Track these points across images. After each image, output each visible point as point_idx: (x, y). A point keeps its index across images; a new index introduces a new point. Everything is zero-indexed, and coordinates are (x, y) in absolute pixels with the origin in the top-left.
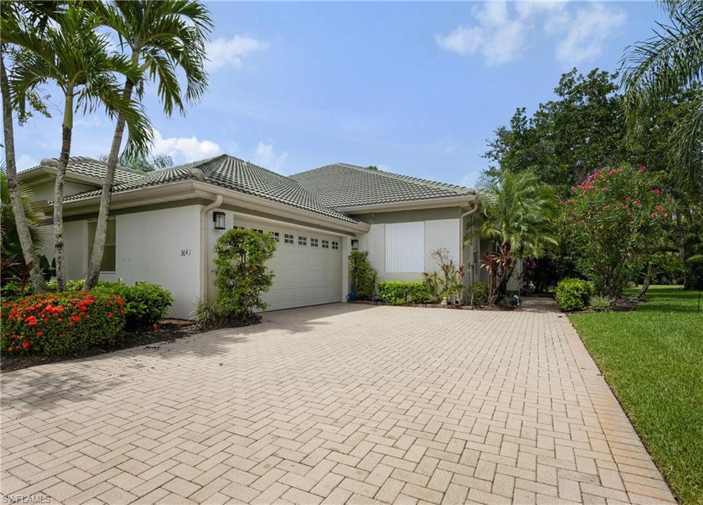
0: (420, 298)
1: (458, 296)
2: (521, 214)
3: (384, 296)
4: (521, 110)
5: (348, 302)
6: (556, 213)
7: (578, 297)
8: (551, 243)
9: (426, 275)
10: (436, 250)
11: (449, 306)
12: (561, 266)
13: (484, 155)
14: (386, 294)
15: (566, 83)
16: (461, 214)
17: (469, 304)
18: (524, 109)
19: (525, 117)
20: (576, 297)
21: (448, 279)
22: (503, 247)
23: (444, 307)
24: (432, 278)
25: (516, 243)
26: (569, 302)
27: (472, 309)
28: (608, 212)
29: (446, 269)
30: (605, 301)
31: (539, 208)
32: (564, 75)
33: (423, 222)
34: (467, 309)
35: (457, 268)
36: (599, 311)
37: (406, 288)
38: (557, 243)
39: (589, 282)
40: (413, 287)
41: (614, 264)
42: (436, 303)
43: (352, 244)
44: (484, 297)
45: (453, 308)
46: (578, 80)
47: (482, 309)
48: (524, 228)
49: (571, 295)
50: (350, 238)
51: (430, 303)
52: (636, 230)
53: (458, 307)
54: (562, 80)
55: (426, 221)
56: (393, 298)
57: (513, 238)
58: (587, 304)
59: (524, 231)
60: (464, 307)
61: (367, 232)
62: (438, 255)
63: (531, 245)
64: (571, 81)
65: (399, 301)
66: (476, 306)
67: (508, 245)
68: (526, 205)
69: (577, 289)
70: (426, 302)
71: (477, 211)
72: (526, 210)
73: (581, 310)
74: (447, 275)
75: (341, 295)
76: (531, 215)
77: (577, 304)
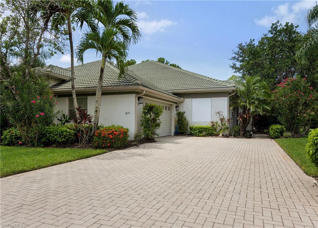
0: (210, 133)
1: (227, 132)
2: (255, 96)
3: (193, 132)
4: (252, 40)
5: (174, 135)
6: (270, 96)
7: (278, 132)
8: (268, 109)
9: (213, 122)
10: (217, 112)
11: (223, 137)
12: (271, 119)
13: (231, 58)
14: (194, 132)
15: (274, 28)
16: (228, 95)
17: (232, 136)
18: (254, 40)
19: (254, 44)
20: (277, 132)
21: (222, 124)
22: (247, 111)
23: (221, 137)
24: (215, 124)
25: (253, 109)
26: (275, 134)
27: (234, 138)
28: (291, 96)
29: (222, 120)
30: (289, 134)
31: (262, 93)
32: (273, 24)
33: (210, 98)
34: (231, 138)
35: (227, 120)
36: (287, 138)
37: (203, 128)
38: (270, 109)
39: (283, 126)
40: (207, 128)
41: (293, 118)
42: (217, 135)
43: (176, 108)
44: (238, 133)
45: (225, 137)
46: (280, 26)
47: (238, 138)
48: (256, 102)
49: (275, 131)
50: (175, 105)
51: (214, 135)
52: (301, 105)
53: (227, 137)
54: (272, 26)
55: (212, 98)
56: (198, 133)
57: (251, 107)
58: (282, 135)
59: (256, 104)
60: (230, 137)
61: (183, 102)
62: (218, 114)
63: (259, 110)
64: (276, 27)
65: (200, 134)
66: (235, 136)
67: (249, 109)
68: (257, 92)
69: (278, 129)
70: (212, 135)
71: (236, 94)
72: (257, 95)
73: (280, 138)
74: (222, 123)
75: (170, 132)
76: (259, 97)
77: (278, 135)
